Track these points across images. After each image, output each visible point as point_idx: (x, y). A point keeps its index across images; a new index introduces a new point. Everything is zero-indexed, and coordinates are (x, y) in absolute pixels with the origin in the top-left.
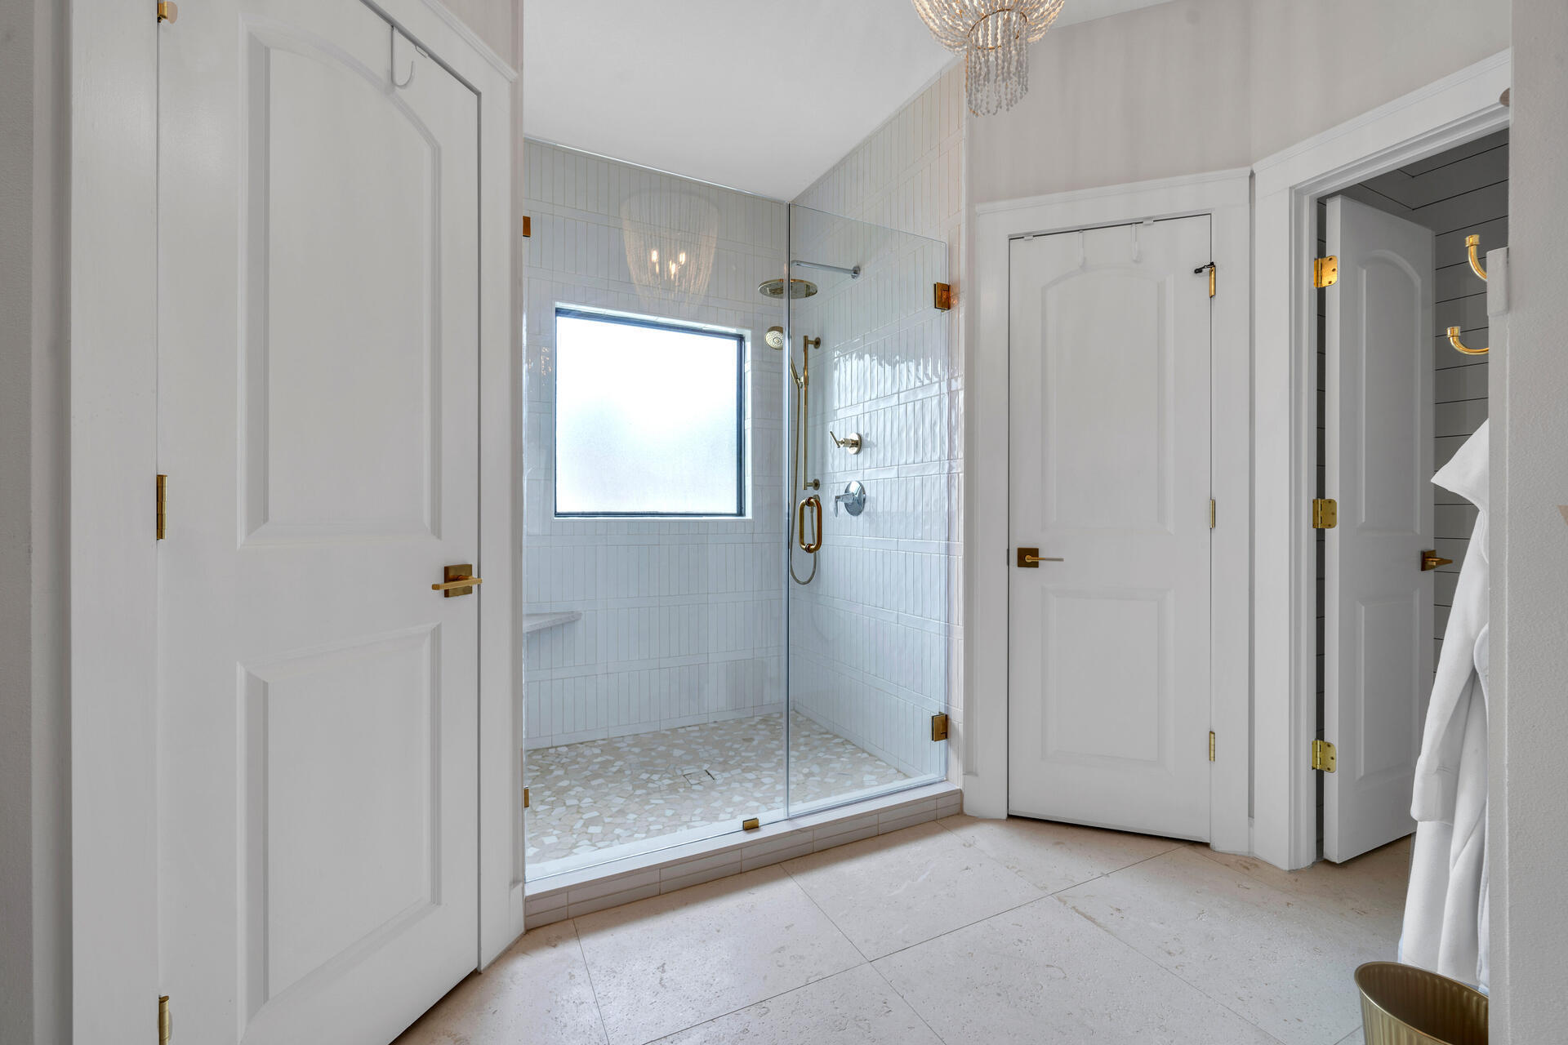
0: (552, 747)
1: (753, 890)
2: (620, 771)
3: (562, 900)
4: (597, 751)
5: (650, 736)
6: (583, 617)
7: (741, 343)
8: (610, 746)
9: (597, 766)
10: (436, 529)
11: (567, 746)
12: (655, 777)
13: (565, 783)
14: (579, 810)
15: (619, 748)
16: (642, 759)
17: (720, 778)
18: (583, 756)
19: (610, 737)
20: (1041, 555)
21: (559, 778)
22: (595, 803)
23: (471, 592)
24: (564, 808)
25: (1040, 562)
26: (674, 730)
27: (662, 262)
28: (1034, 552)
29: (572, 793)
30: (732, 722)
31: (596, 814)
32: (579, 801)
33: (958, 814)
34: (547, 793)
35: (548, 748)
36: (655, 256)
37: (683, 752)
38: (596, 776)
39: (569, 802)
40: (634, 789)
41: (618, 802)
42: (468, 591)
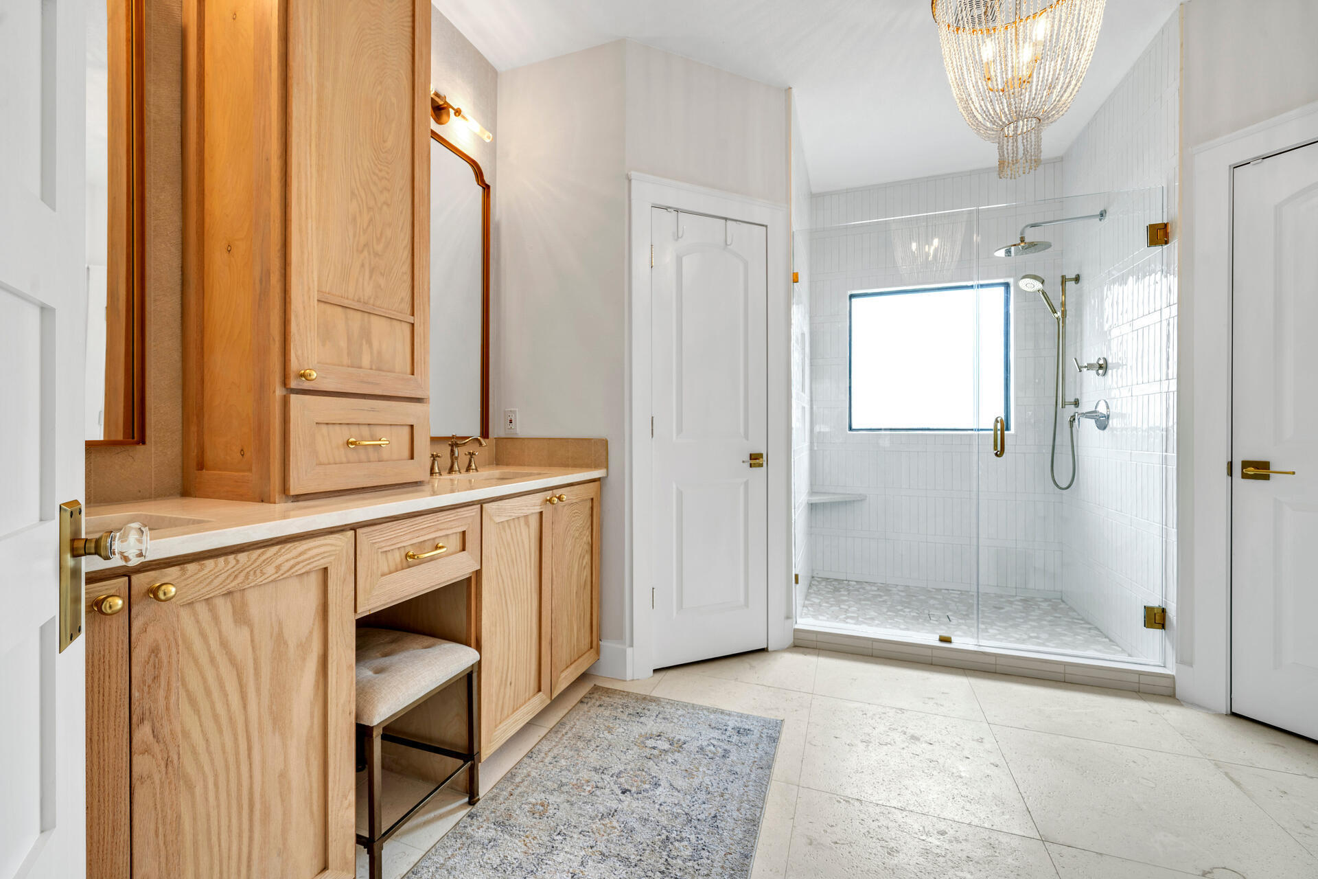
0: (846, 580)
1: (934, 673)
2: (885, 601)
3: (813, 637)
4: (876, 589)
5: (918, 589)
6: (868, 498)
7: (1007, 289)
8: (885, 589)
9: (870, 596)
10: (746, 436)
11: (856, 582)
12: (907, 610)
13: (845, 598)
14: (846, 611)
15: (890, 590)
16: (904, 599)
17: (954, 621)
18: (864, 589)
19: (888, 583)
20: (1272, 468)
21: (844, 595)
22: (858, 610)
23: (762, 466)
24: (838, 608)
25: (1271, 475)
26: (939, 590)
27: (919, 248)
28: (1265, 465)
29: (847, 603)
30: (992, 595)
31: (856, 615)
32: (849, 607)
33: (1170, 696)
34: (832, 599)
35: (843, 580)
36: (914, 246)
37: (937, 603)
38: (868, 600)
39: (842, 606)
40: (887, 612)
41: (873, 614)
42: (761, 465)
